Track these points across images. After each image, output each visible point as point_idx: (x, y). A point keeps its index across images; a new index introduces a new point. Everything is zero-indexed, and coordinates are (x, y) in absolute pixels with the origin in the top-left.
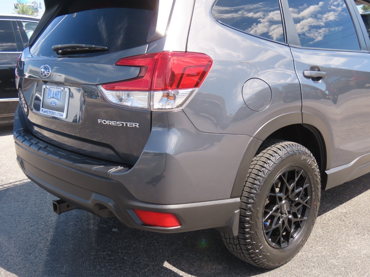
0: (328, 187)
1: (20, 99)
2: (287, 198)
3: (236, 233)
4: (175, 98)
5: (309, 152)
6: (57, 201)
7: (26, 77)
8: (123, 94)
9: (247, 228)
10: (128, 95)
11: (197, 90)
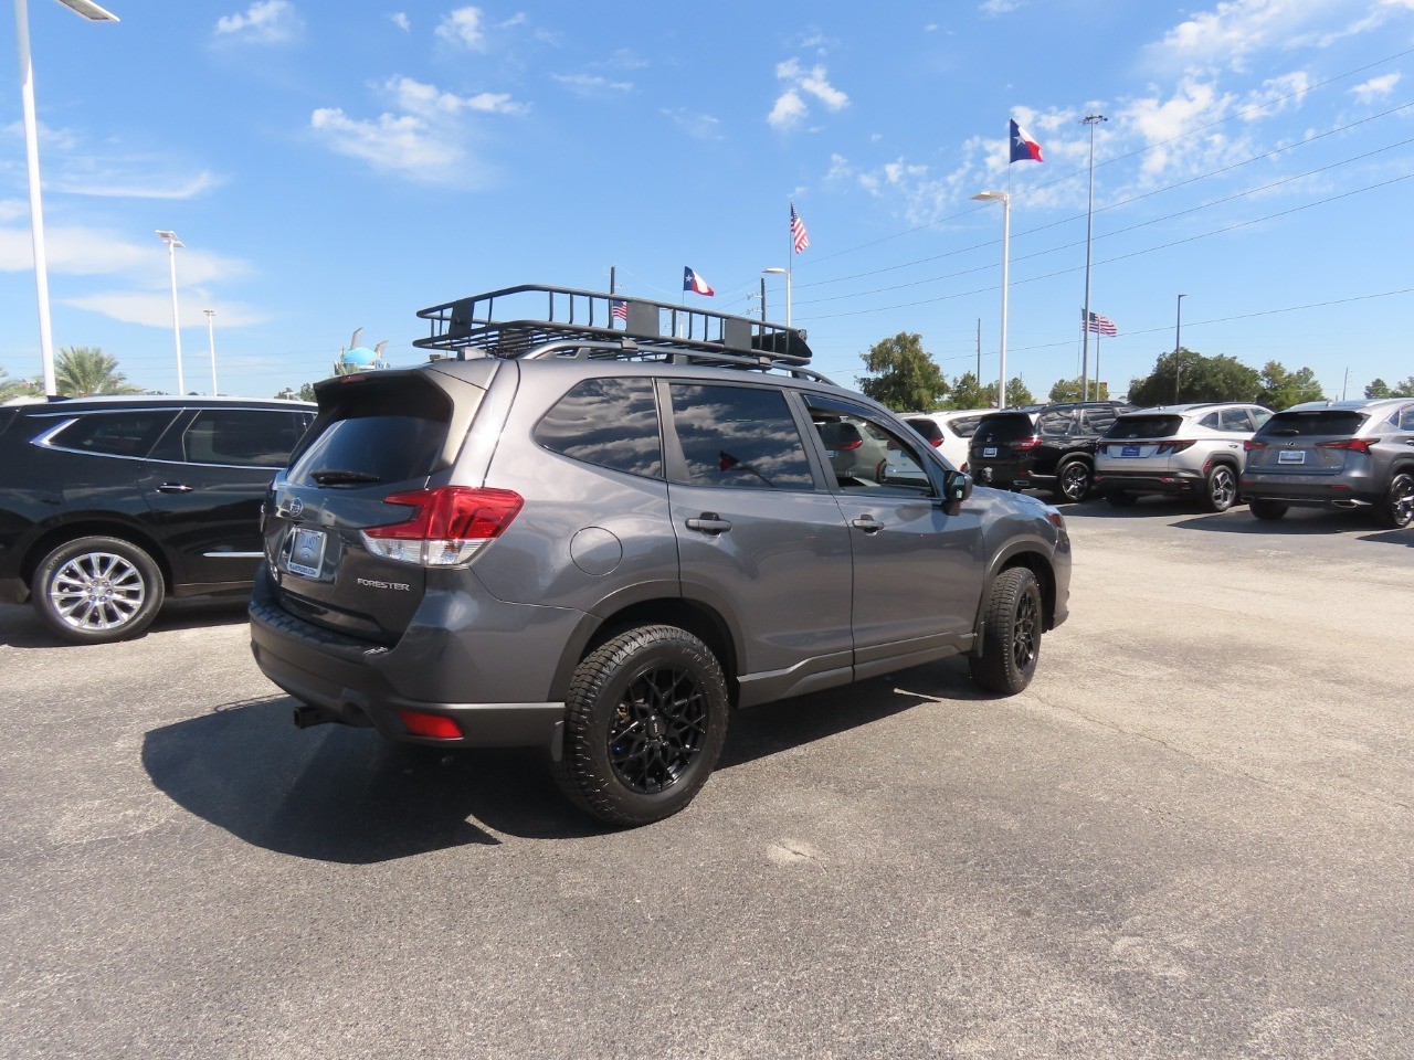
0: (742, 704)
1: (267, 555)
2: (659, 713)
3: (557, 756)
4: (459, 549)
5: (701, 643)
6: (302, 710)
7: (278, 515)
8: (393, 543)
9: (579, 751)
10: (400, 547)
11: (494, 539)
